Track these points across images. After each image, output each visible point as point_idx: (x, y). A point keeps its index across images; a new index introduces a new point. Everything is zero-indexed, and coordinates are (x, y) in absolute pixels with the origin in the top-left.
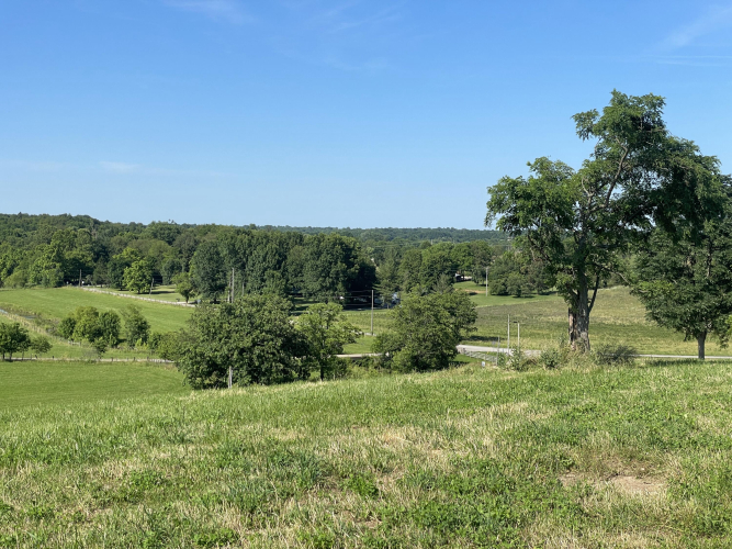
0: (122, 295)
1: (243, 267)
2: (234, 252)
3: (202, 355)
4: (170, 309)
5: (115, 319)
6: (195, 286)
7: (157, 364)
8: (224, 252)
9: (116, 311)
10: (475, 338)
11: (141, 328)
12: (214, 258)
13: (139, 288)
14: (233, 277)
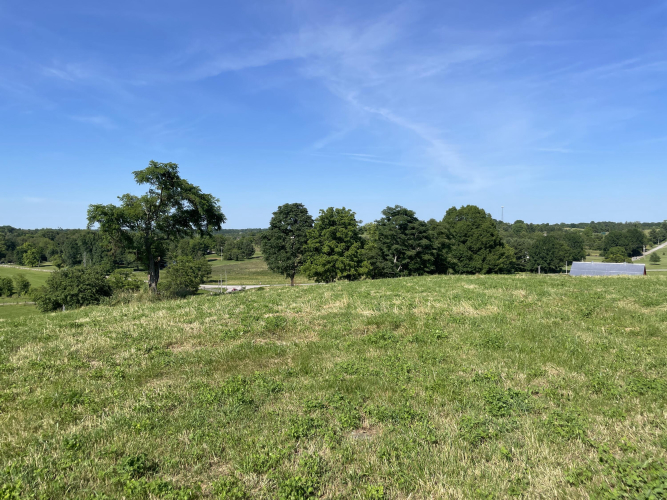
1: (91, 251)
2: (85, 243)
5: (9, 282)
8: (80, 243)
9: (11, 276)
10: (212, 281)
11: (25, 286)
12: (74, 247)
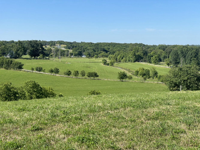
0: (151, 64)
1: (185, 57)
2: (182, 52)
3: (173, 81)
4: (163, 68)
5: (149, 71)
6: (171, 62)
7: (160, 84)
8: (179, 53)
9: (149, 69)
11: (156, 74)
12: (176, 54)
13: (155, 63)
14: (182, 60)
